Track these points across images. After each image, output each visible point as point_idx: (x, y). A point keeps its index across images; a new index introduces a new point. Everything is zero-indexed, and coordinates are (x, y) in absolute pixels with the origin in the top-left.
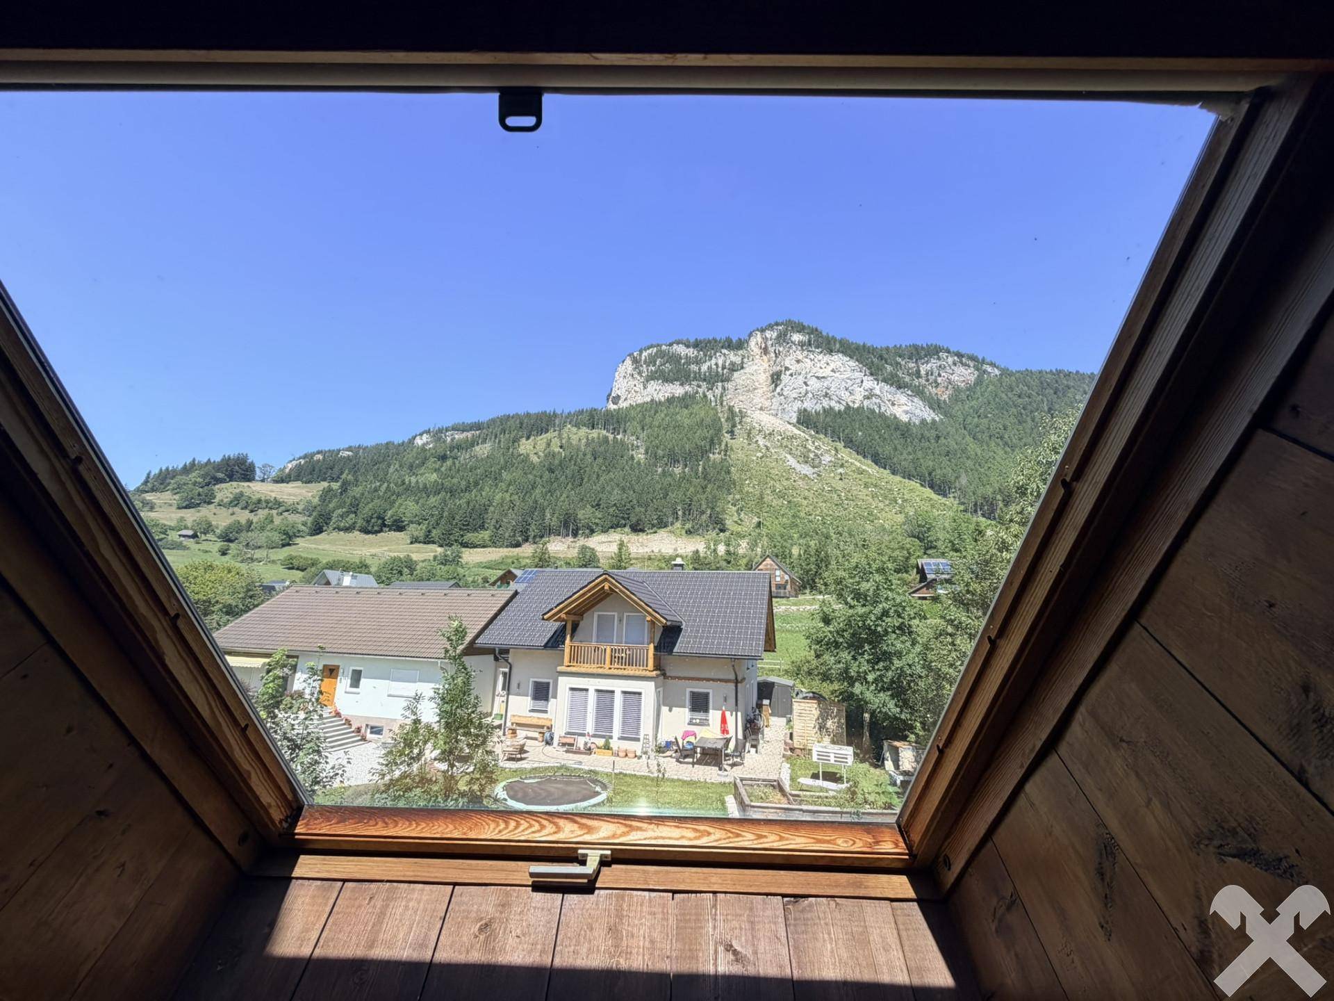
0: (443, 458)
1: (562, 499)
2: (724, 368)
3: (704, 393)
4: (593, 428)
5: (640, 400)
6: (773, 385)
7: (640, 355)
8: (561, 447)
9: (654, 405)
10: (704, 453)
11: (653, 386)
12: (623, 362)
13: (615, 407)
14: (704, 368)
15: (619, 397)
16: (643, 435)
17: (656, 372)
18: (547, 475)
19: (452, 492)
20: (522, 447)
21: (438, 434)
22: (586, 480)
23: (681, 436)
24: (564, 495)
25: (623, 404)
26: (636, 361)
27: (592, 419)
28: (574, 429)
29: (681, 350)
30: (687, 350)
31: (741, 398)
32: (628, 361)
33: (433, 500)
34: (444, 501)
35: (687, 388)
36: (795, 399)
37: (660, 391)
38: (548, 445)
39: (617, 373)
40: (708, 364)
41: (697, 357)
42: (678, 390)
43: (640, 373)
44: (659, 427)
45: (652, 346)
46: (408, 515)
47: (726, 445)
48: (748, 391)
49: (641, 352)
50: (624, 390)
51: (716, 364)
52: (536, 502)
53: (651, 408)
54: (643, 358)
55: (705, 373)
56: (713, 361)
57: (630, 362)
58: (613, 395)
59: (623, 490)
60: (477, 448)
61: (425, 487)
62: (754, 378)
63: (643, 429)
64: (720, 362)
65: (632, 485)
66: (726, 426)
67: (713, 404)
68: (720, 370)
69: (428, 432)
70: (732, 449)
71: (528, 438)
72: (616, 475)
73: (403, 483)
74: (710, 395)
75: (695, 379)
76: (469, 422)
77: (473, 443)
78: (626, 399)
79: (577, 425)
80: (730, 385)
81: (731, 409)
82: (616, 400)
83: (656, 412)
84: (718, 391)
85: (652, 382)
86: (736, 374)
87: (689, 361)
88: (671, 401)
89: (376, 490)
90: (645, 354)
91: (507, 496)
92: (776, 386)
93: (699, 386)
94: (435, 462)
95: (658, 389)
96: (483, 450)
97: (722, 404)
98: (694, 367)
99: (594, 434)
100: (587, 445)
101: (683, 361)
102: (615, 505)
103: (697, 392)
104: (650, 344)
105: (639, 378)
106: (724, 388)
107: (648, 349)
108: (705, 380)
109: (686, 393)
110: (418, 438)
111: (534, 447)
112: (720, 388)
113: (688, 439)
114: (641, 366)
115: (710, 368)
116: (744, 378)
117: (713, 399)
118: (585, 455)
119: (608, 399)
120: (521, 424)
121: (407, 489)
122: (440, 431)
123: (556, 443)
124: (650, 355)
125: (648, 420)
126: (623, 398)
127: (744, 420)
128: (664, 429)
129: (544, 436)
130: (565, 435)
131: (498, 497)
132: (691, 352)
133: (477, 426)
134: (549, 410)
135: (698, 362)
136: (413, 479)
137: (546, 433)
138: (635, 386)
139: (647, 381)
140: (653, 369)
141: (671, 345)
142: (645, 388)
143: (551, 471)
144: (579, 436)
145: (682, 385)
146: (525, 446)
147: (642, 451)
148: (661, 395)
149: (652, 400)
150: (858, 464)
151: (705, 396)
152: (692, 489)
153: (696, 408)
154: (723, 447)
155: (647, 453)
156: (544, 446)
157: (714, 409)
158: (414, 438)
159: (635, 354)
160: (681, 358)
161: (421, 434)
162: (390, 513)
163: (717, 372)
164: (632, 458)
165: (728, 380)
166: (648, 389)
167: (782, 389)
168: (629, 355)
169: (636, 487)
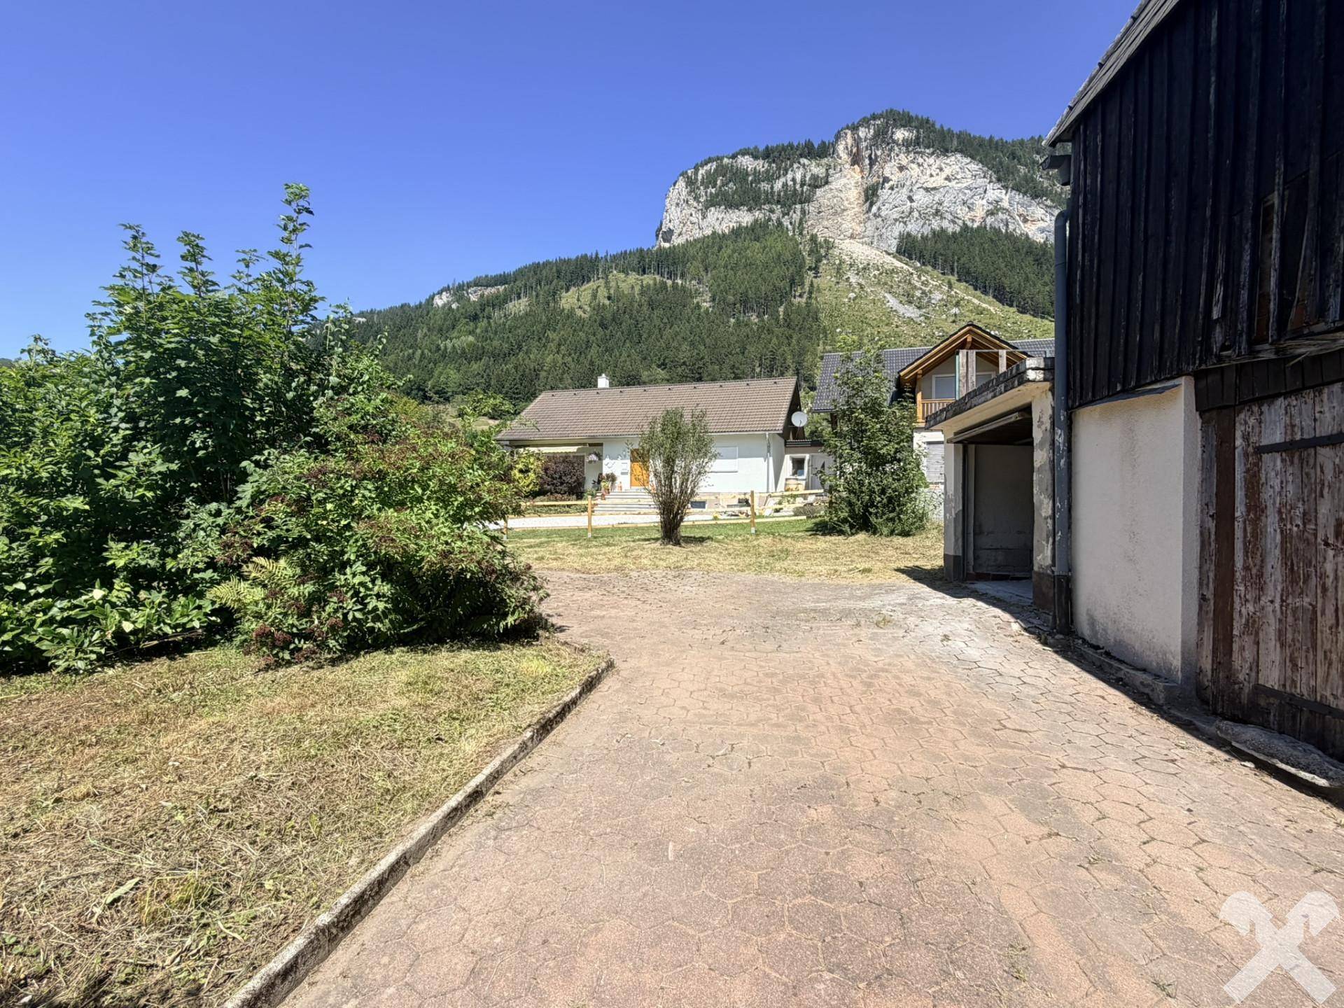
0: (475, 318)
1: (622, 359)
2: (802, 185)
3: (778, 219)
4: (644, 272)
5: (698, 234)
6: (868, 204)
7: (696, 173)
8: (609, 298)
9: (717, 240)
10: (784, 296)
11: (714, 214)
12: (675, 184)
13: (667, 245)
14: (778, 185)
15: (671, 232)
16: (707, 278)
17: (717, 195)
18: (600, 332)
19: (495, 356)
20: (563, 301)
21: (459, 291)
22: (645, 336)
23: (754, 277)
24: (625, 354)
25: (677, 241)
26: (691, 183)
27: (642, 262)
28: (622, 276)
29: (746, 162)
30: (757, 162)
31: (825, 223)
32: (681, 184)
33: (476, 367)
34: (488, 367)
35: (758, 214)
36: (896, 220)
37: (723, 221)
38: (594, 296)
39: (668, 200)
40: (783, 180)
41: (767, 171)
42: (745, 218)
43: (696, 199)
44: (726, 267)
45: (710, 160)
46: (452, 385)
47: (812, 285)
48: (835, 213)
49: (696, 169)
50: (677, 222)
51: (794, 180)
52: (592, 363)
53: (713, 243)
54: (700, 177)
55: (779, 192)
56: (790, 176)
57: (684, 184)
58: (664, 229)
59: (692, 344)
60: (511, 305)
61: (464, 352)
62: (842, 195)
63: (706, 270)
64: (798, 177)
65: (703, 340)
66: (809, 261)
67: (790, 234)
68: (798, 187)
69: (447, 289)
70: (819, 290)
71: (567, 290)
72: (682, 328)
73: (438, 349)
74: (786, 222)
75: (768, 201)
76: (493, 274)
77: (506, 299)
78: (680, 234)
79: (624, 271)
80: (811, 208)
81: (813, 239)
82: (668, 235)
83: (720, 249)
84: (796, 217)
85: (713, 209)
86: (819, 192)
87: (757, 176)
88: (737, 232)
89: (410, 358)
90: (702, 172)
91: (559, 357)
92: (871, 205)
93: (772, 211)
94: (467, 324)
95: (720, 217)
96: (519, 306)
97: (801, 234)
98: (765, 186)
99: (648, 279)
100: (642, 293)
101: (750, 178)
102: (684, 363)
103: (770, 219)
104: (707, 158)
105: (695, 204)
106: (803, 212)
107: (706, 164)
108: (778, 202)
109: (756, 221)
110: (437, 297)
111: (578, 300)
112: (798, 213)
113: (764, 280)
114: (698, 188)
115: (785, 185)
116: (829, 196)
117: (790, 227)
118: (640, 306)
119: (657, 236)
120: (559, 272)
121: (443, 355)
122: (461, 287)
123: (602, 293)
124: (708, 172)
125: (711, 259)
126: (677, 232)
127: (830, 251)
128: (732, 269)
129: (586, 286)
130: (613, 284)
131: (549, 359)
132: (761, 165)
133: (502, 280)
134: (590, 252)
135: (770, 178)
136: (449, 344)
137: (588, 282)
138: (691, 215)
139: (707, 208)
140: (713, 191)
141: (734, 157)
142: (704, 217)
143: (604, 326)
144: (630, 283)
145: (750, 210)
146: (568, 299)
147: (708, 297)
148: (724, 225)
149: (714, 233)
150: (976, 301)
151: (780, 224)
152: (774, 340)
153: (770, 241)
154: (807, 288)
155: (713, 300)
156: (589, 297)
157: (793, 239)
158: (432, 298)
159: (689, 172)
160: (748, 174)
161: (440, 293)
162: (430, 384)
163: (795, 189)
164: (698, 306)
165: (808, 200)
166: (709, 219)
167: (879, 209)
168: (682, 174)
169: (707, 341)
